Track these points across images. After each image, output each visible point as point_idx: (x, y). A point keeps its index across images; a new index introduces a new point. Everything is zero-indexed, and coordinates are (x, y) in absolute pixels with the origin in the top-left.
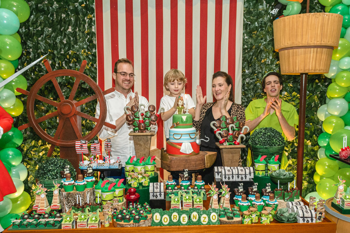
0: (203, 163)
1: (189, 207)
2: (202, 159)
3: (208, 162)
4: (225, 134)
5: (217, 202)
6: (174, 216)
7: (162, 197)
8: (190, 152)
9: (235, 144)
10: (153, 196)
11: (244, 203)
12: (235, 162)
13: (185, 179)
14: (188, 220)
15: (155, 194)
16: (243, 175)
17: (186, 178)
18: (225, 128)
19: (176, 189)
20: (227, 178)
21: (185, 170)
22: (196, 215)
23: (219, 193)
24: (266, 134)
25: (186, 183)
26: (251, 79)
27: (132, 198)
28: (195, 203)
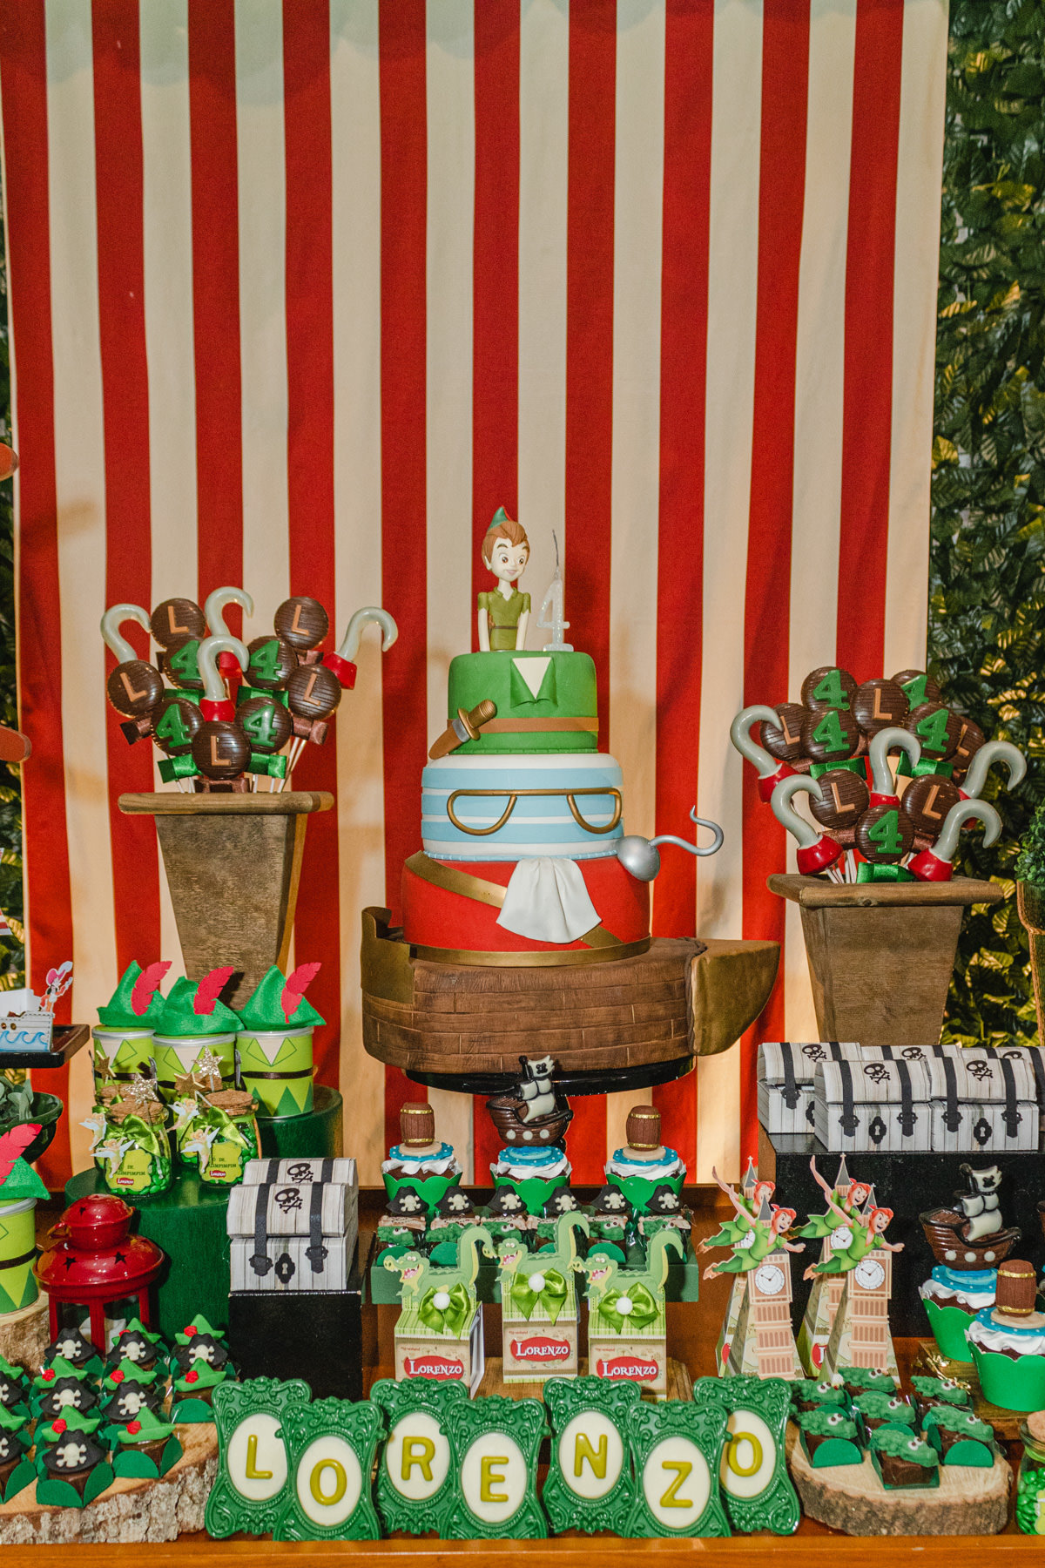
0: (674, 1016)
1: (548, 1358)
2: (669, 988)
3: (711, 1007)
4: (843, 803)
5: (786, 1324)
6: (408, 1444)
7: (334, 1277)
8: (578, 931)
9: (914, 875)
10: (260, 1263)
11: (1022, 1332)
12: (912, 1011)
13: (528, 1135)
14: (529, 1486)
15: (273, 1250)
16: (991, 1103)
17: (534, 1125)
18: (843, 756)
19: (456, 1213)
20: (862, 1130)
21: (533, 1064)
22: (604, 1440)
23: (800, 1248)
25: (541, 1162)
26: (989, 512)
27: (95, 1281)
28: (596, 1331)
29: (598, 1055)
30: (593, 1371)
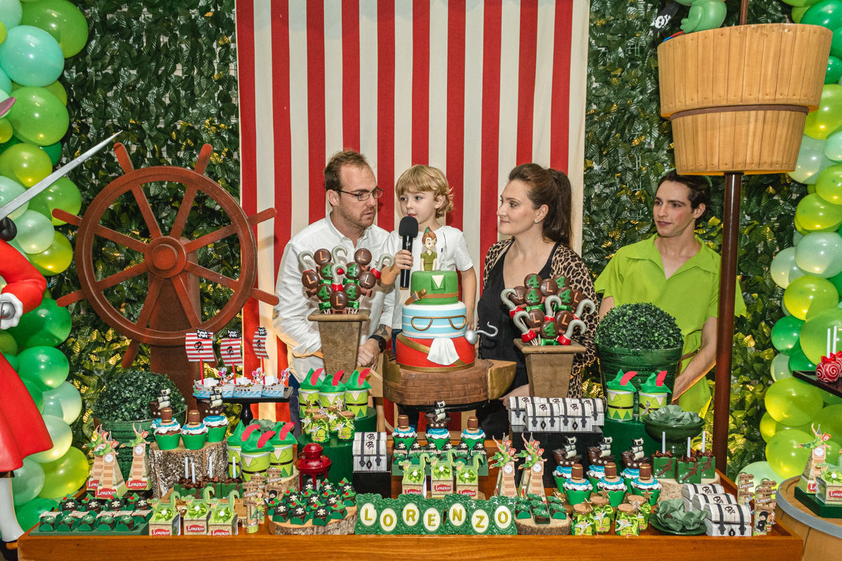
0: (482, 387)
1: (445, 490)
2: (481, 379)
3: (494, 384)
4: (537, 320)
5: (513, 482)
6: (408, 511)
7: (383, 467)
8: (452, 361)
9: (559, 343)
10: (362, 463)
11: (578, 484)
12: (558, 386)
13: (437, 425)
14: (441, 521)
15: (366, 459)
16: (578, 417)
17: (440, 422)
18: (537, 304)
19: (416, 449)
20: (538, 425)
21: (439, 403)
22: (461, 511)
23: (517, 460)
24: (635, 319)
25: (441, 434)
26: (605, 186)
27: (313, 468)
28: (459, 482)
29: (458, 400)
30: (458, 492)
